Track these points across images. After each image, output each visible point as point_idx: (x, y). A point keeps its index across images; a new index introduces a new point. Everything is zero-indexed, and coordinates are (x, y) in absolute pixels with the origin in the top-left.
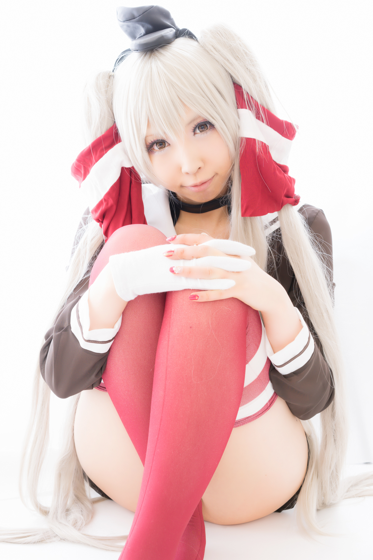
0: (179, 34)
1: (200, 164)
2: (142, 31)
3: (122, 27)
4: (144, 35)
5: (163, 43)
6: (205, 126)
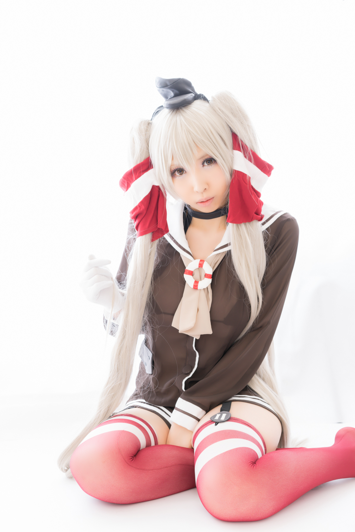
0: (197, 97)
1: (206, 187)
2: (172, 94)
3: (159, 90)
4: (173, 97)
5: (185, 104)
6: (210, 161)
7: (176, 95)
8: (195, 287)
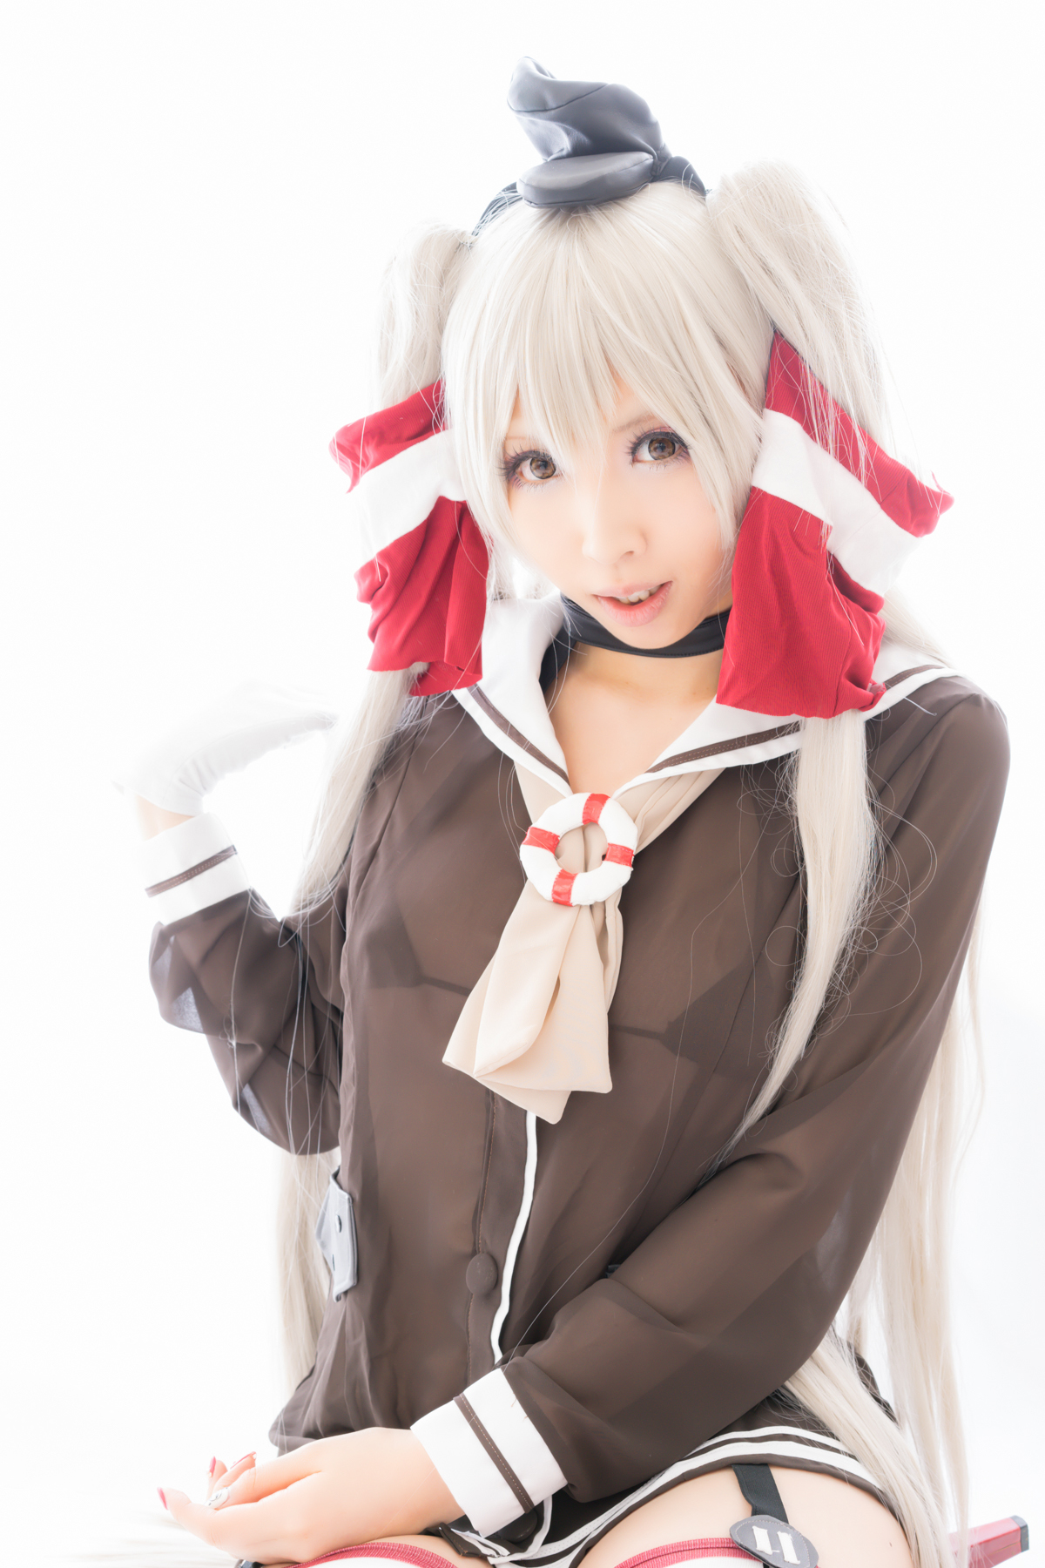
0: (664, 170)
1: (634, 544)
6: (666, 444)
7: (578, 152)
8: (561, 899)
